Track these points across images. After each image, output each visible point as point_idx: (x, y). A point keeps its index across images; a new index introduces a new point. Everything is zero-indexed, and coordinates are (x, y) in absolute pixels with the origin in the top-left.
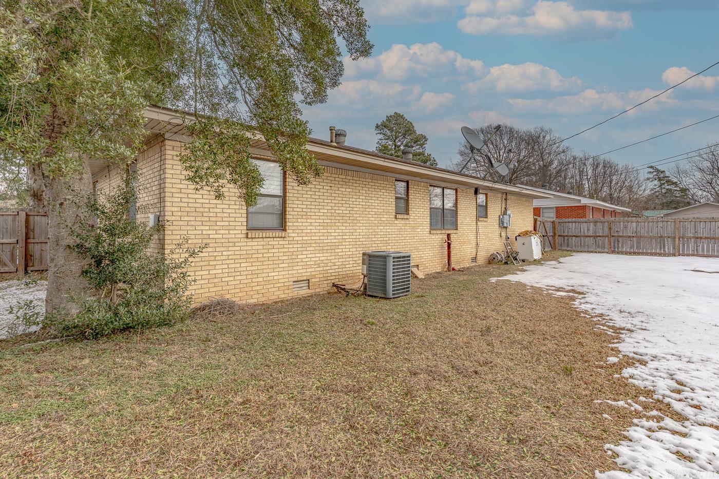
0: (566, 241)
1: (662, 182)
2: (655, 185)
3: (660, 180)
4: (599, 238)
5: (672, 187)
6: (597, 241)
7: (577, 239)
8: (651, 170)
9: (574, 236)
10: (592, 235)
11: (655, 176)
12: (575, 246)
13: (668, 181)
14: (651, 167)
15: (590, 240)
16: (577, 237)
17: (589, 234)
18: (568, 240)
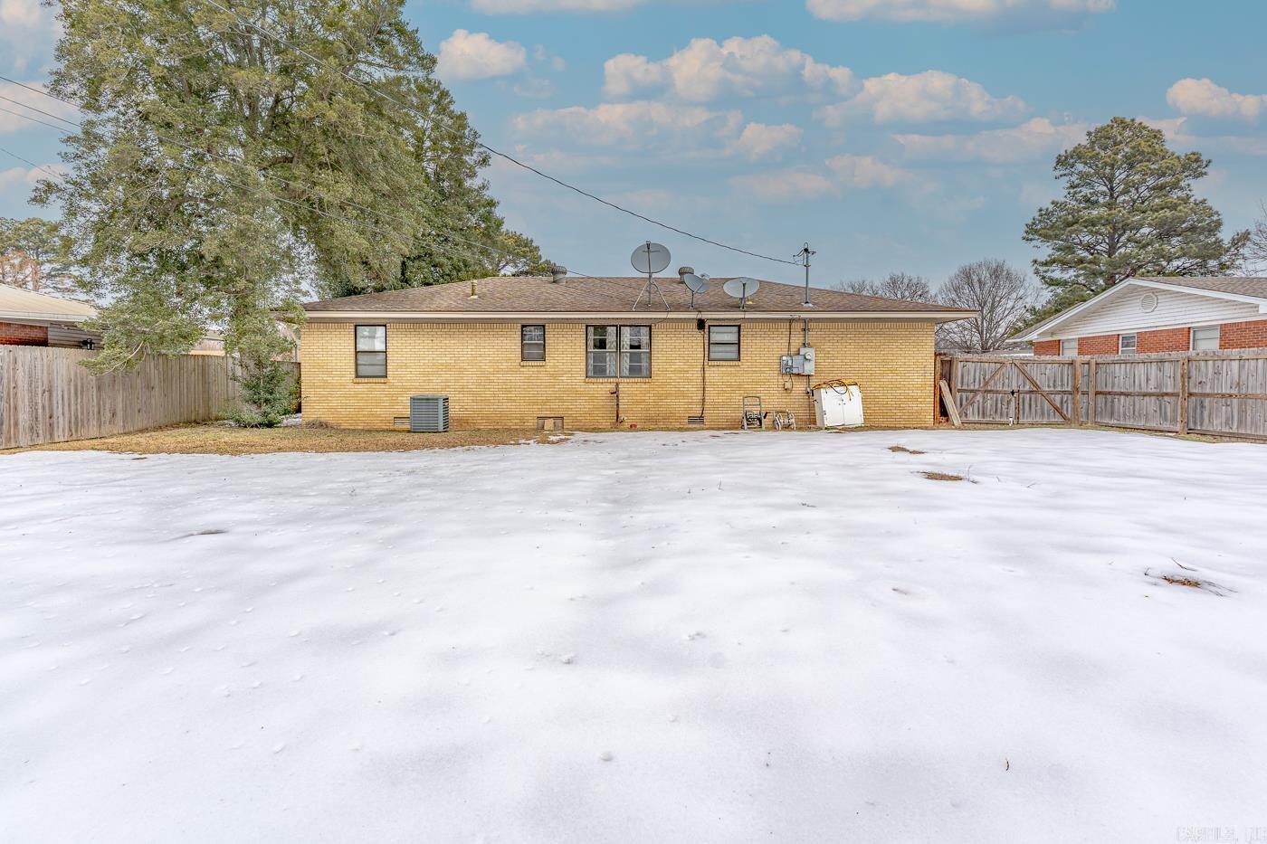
0: (1109, 405)
4: (1166, 398)
6: (1163, 406)
7: (1127, 399)
9: (1122, 394)
10: (1154, 390)
12: (1125, 414)
15: (1151, 401)
16: (1127, 395)
17: (1149, 391)
18: (1112, 402)
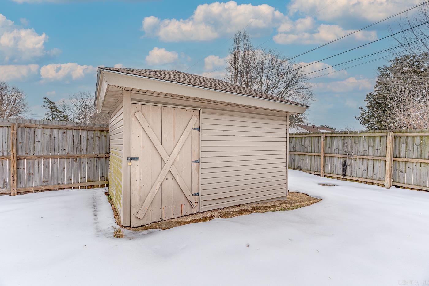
1: (53, 110)
2: (49, 112)
3: (51, 108)
5: (59, 114)
8: (46, 101)
11: (48, 106)
13: (56, 110)
14: (46, 99)
